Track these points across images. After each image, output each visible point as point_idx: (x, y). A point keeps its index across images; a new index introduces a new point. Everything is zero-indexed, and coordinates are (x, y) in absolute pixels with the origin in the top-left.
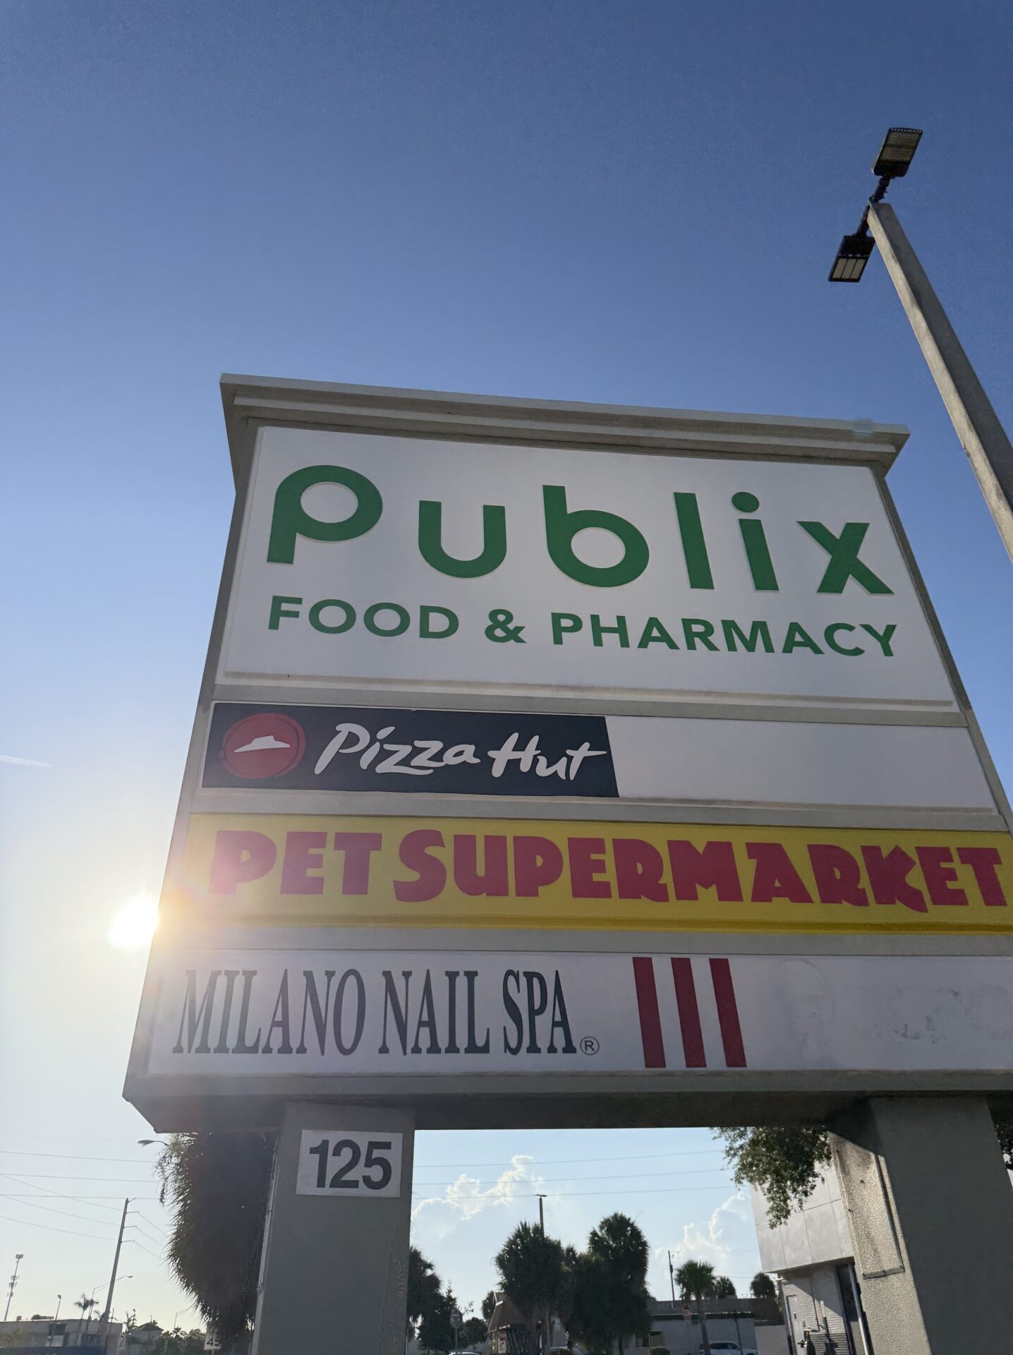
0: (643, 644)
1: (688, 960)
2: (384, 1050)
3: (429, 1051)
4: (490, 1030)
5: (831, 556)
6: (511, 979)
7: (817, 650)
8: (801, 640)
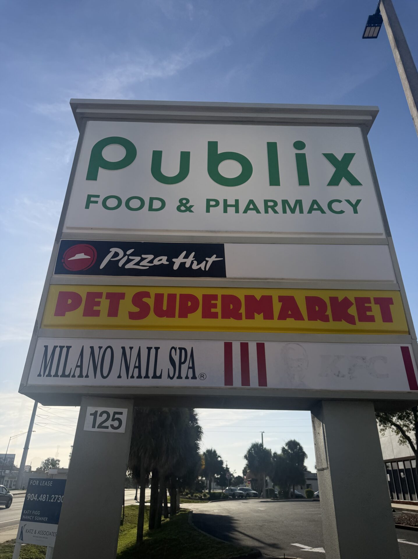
0: (245, 212)
1: (248, 343)
2: (119, 377)
3: (137, 378)
4: (163, 370)
5: (336, 169)
6: (173, 350)
7: (323, 212)
8: (317, 207)
